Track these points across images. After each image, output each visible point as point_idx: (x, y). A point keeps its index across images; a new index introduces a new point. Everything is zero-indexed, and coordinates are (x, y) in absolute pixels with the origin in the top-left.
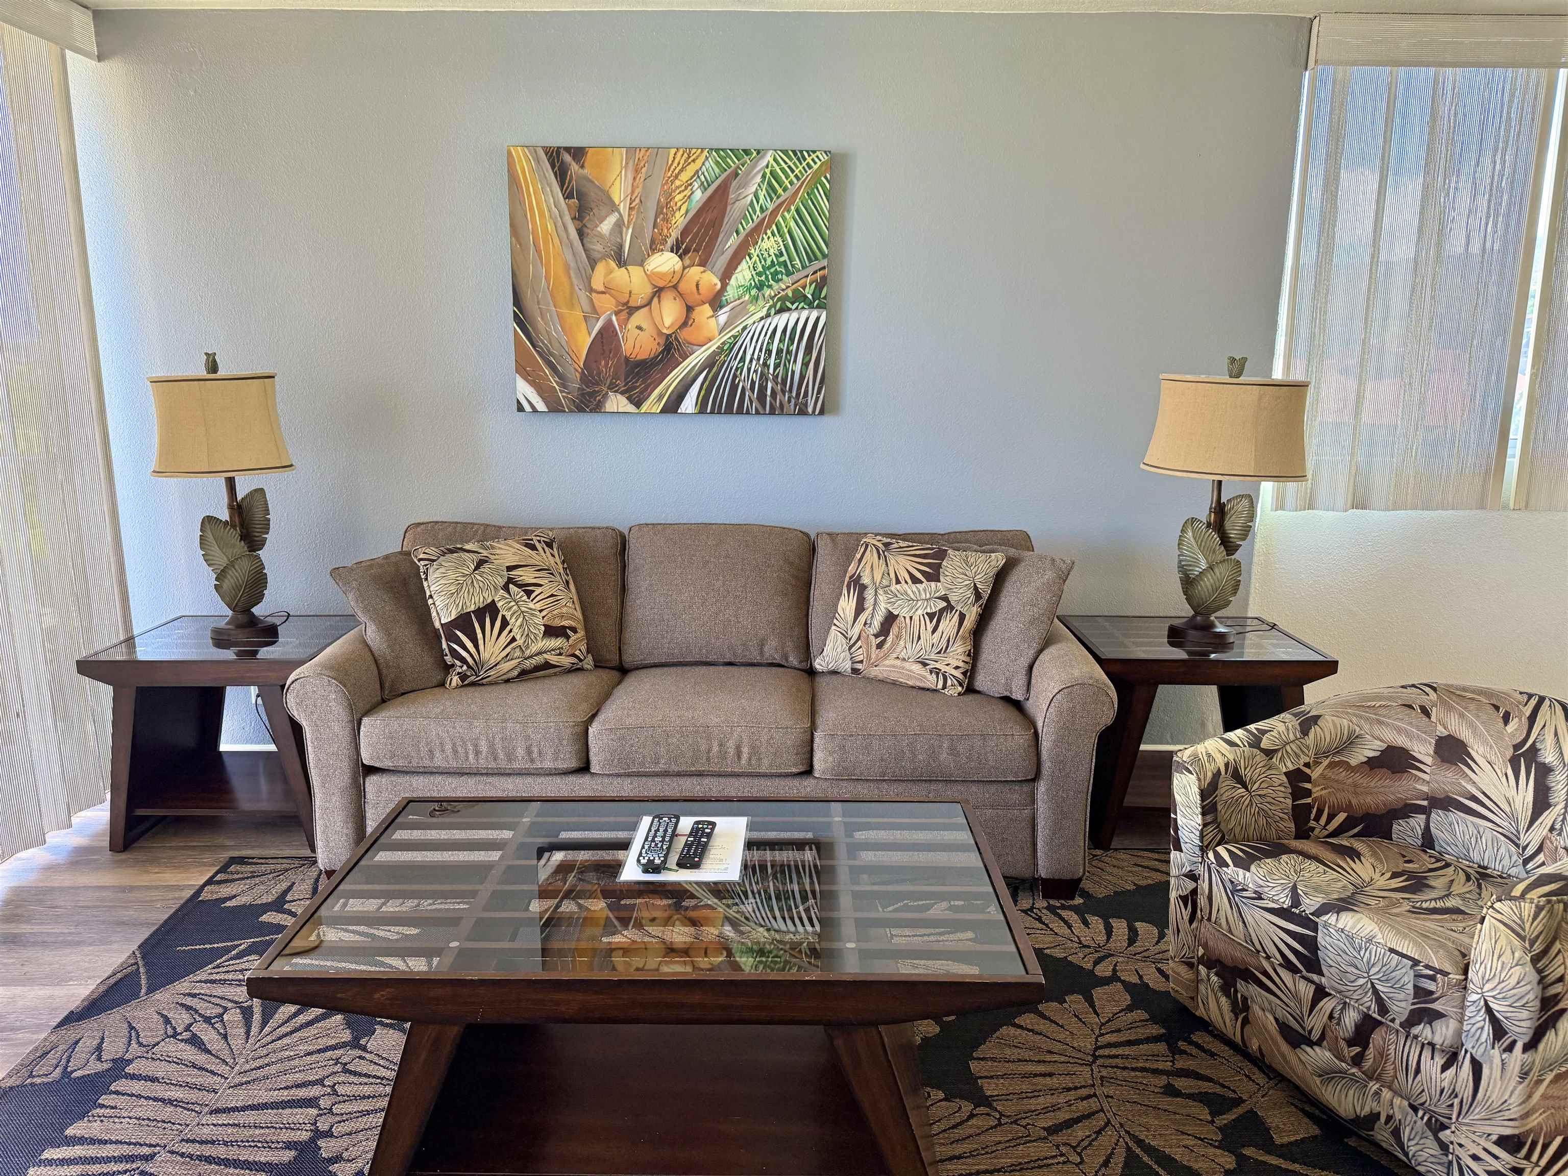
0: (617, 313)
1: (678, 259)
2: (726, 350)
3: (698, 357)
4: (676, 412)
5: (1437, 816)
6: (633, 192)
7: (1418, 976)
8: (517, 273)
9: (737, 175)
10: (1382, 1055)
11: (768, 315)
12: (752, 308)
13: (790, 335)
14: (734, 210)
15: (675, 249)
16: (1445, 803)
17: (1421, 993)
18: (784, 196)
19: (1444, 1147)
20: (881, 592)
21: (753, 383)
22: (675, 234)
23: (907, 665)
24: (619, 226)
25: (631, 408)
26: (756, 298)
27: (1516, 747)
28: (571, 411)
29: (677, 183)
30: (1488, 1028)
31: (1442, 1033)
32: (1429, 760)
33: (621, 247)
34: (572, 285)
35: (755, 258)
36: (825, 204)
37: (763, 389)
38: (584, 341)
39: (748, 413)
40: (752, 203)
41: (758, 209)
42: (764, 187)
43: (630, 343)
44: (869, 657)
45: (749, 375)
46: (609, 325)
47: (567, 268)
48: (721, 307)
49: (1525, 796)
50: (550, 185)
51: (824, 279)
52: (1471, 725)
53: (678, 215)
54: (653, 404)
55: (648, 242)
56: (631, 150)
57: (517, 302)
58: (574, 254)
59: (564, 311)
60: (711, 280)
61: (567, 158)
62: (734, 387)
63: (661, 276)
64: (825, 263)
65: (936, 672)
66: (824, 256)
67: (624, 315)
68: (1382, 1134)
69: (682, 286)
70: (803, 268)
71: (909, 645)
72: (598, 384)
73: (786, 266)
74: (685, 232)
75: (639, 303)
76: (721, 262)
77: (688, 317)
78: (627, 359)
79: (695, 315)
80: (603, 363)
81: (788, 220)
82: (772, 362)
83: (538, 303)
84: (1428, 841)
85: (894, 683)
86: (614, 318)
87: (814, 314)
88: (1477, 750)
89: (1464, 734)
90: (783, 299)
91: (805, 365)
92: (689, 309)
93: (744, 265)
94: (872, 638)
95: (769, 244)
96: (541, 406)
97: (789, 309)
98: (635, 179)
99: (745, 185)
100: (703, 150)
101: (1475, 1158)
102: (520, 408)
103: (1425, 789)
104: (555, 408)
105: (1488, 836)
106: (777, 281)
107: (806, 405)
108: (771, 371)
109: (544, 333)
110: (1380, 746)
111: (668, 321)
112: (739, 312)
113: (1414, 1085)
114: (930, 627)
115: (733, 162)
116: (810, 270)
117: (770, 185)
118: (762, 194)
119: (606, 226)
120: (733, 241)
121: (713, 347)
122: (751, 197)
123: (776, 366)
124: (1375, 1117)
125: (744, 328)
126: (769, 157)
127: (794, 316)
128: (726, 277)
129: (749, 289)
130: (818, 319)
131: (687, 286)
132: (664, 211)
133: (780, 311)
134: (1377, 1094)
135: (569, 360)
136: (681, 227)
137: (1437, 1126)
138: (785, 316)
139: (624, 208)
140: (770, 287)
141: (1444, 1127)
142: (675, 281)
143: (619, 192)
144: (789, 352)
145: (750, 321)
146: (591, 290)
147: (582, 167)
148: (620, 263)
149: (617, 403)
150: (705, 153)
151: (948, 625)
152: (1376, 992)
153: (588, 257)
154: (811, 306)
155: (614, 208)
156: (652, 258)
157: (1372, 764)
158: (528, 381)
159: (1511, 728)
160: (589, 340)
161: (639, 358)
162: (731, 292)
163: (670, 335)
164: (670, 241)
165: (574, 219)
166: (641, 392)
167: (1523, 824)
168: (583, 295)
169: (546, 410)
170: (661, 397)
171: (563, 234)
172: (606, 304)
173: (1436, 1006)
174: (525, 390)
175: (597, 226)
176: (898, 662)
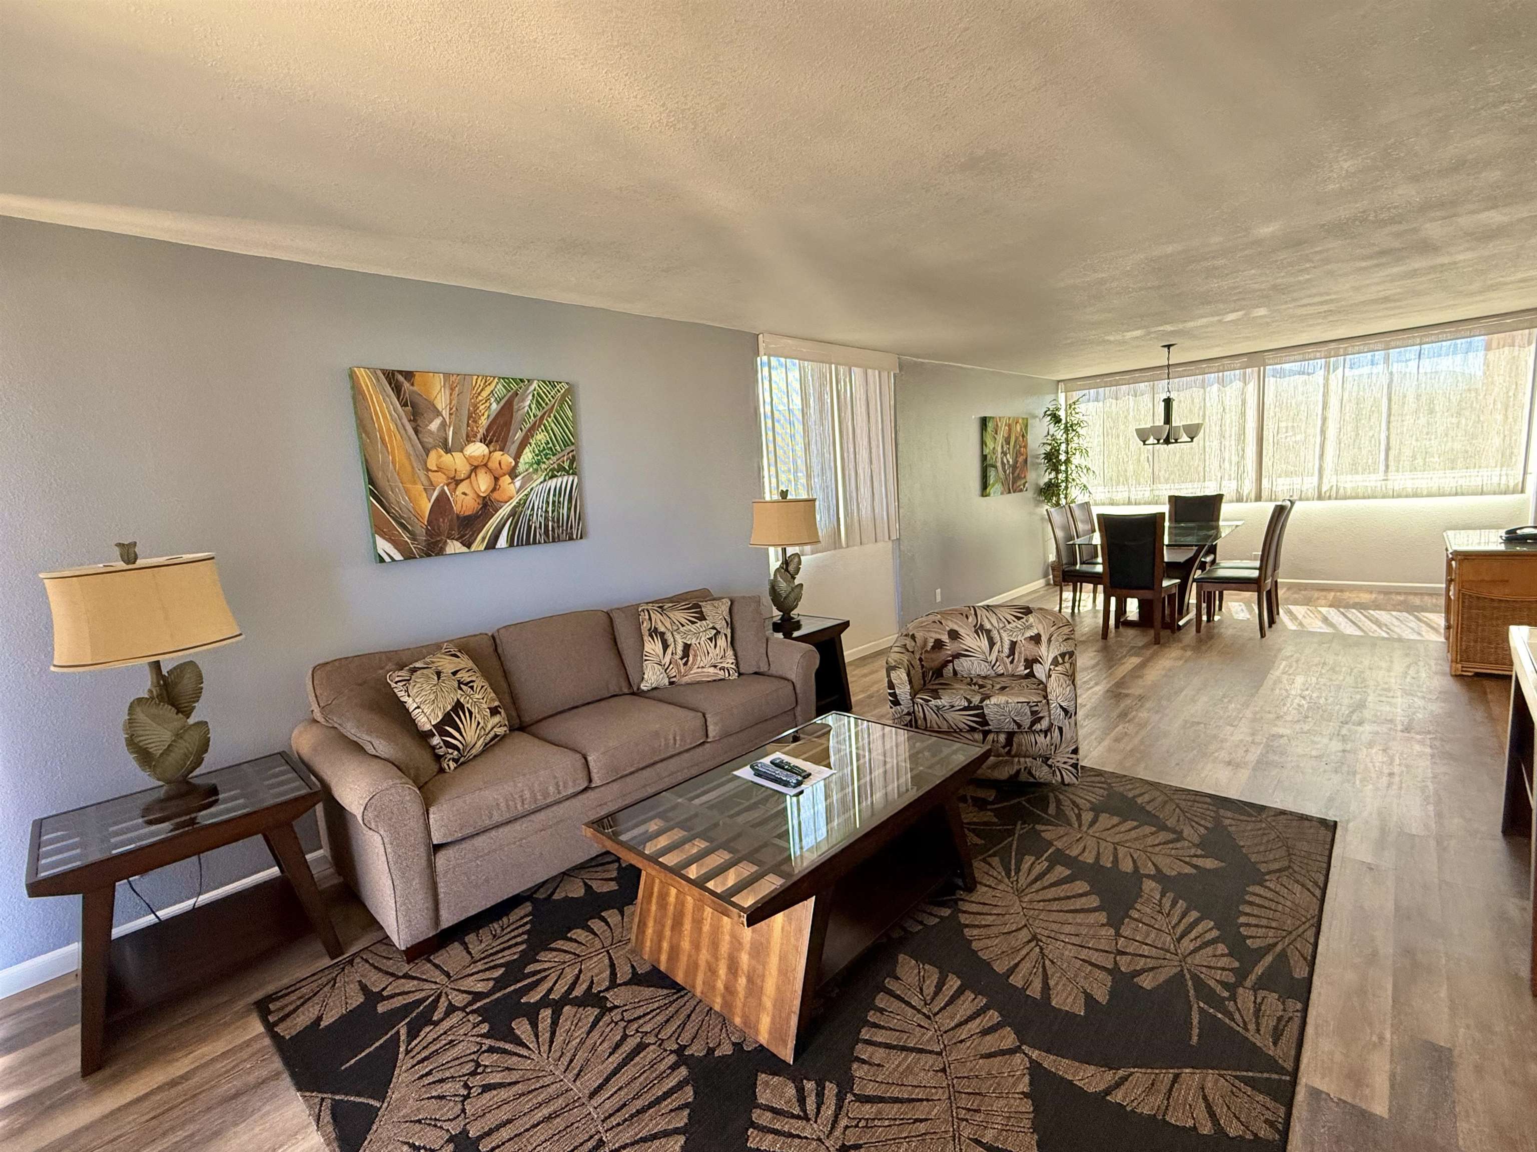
0: (448, 485)
1: (485, 447)
2: (522, 504)
3: (505, 510)
4: (494, 548)
5: (956, 662)
6: (450, 403)
7: (1031, 707)
8: (369, 460)
9: (517, 394)
10: (1020, 745)
11: (545, 480)
12: (535, 477)
13: (558, 492)
14: (517, 416)
15: (483, 440)
16: (957, 656)
17: (1033, 713)
18: (546, 408)
19: (1050, 766)
20: (675, 633)
21: (540, 523)
22: (482, 431)
23: (704, 670)
24: (443, 425)
25: (465, 549)
26: (537, 470)
27: (975, 626)
28: (421, 557)
29: (480, 398)
30: (1062, 713)
31: (1044, 724)
32: (947, 641)
33: (446, 440)
34: (413, 468)
35: (533, 445)
36: (570, 414)
37: (546, 526)
38: (426, 506)
39: (540, 543)
40: (528, 412)
41: (532, 415)
42: (534, 402)
43: (459, 505)
44: (679, 672)
45: (538, 520)
46: (443, 492)
47: (408, 456)
48: (516, 477)
49: (985, 643)
50: (388, 396)
51: (573, 456)
52: (956, 623)
53: (483, 418)
54: (479, 545)
55: (465, 438)
56: (447, 376)
57: (371, 481)
58: (413, 446)
59: (409, 486)
60: (508, 460)
61: (401, 378)
62: (529, 527)
63: (475, 458)
64: (573, 448)
65: (722, 669)
66: (573, 444)
67: (453, 486)
68: (1024, 777)
69: (490, 465)
70: (562, 450)
71: (703, 658)
72: (439, 535)
73: (552, 450)
74: (488, 430)
75: (463, 476)
76: (514, 448)
77: (496, 485)
78: (458, 516)
79: (500, 482)
80: (441, 520)
81: (549, 421)
82: (550, 509)
83: (388, 481)
84: (955, 673)
85: (698, 683)
86: (446, 488)
87: (571, 478)
88: (962, 631)
89: (956, 628)
90: (552, 470)
91: (569, 509)
92: (496, 479)
93: (527, 450)
94: (679, 661)
95: (541, 437)
96: (398, 556)
97: (556, 476)
98: (451, 394)
99: (523, 400)
100: (494, 378)
101: (1065, 763)
102: (382, 560)
103: (949, 652)
104: (409, 556)
105: (976, 663)
106: (548, 459)
107: (572, 534)
108: (550, 514)
109: (395, 503)
110: (933, 640)
111: (483, 488)
112: (527, 479)
113: (1034, 750)
114: (712, 645)
115: (514, 386)
116: (566, 452)
117: (537, 401)
118: (533, 406)
119: (434, 426)
120: (519, 435)
121: (514, 502)
122: (527, 408)
123: (553, 511)
124: (1018, 771)
125: (532, 489)
126: (535, 384)
127: (560, 479)
128: (517, 457)
129: (532, 465)
130: (573, 481)
131: (493, 464)
132: (473, 416)
133: (551, 478)
134: (1019, 761)
135: (416, 520)
136: (486, 427)
137: (1046, 759)
138: (555, 480)
139: (445, 414)
140: (544, 463)
141: (1048, 759)
142: (485, 462)
143: (442, 402)
144: (559, 502)
145: (534, 485)
146: (428, 470)
147: (412, 385)
148: (446, 449)
149: (453, 547)
150: (496, 380)
151: (722, 642)
152: (1015, 721)
153: (423, 447)
154: (569, 474)
155: (439, 413)
156: (468, 447)
157: (933, 648)
158: (384, 538)
159: (970, 620)
160: (430, 505)
161: (466, 514)
162: (521, 467)
163: (485, 497)
164: (479, 436)
165: (410, 421)
166: (471, 536)
167: (987, 654)
168: (421, 474)
169: (402, 558)
170: (484, 538)
171: (402, 431)
172: (440, 480)
173: (1041, 715)
174: (384, 546)
175: (427, 425)
176: (700, 670)
